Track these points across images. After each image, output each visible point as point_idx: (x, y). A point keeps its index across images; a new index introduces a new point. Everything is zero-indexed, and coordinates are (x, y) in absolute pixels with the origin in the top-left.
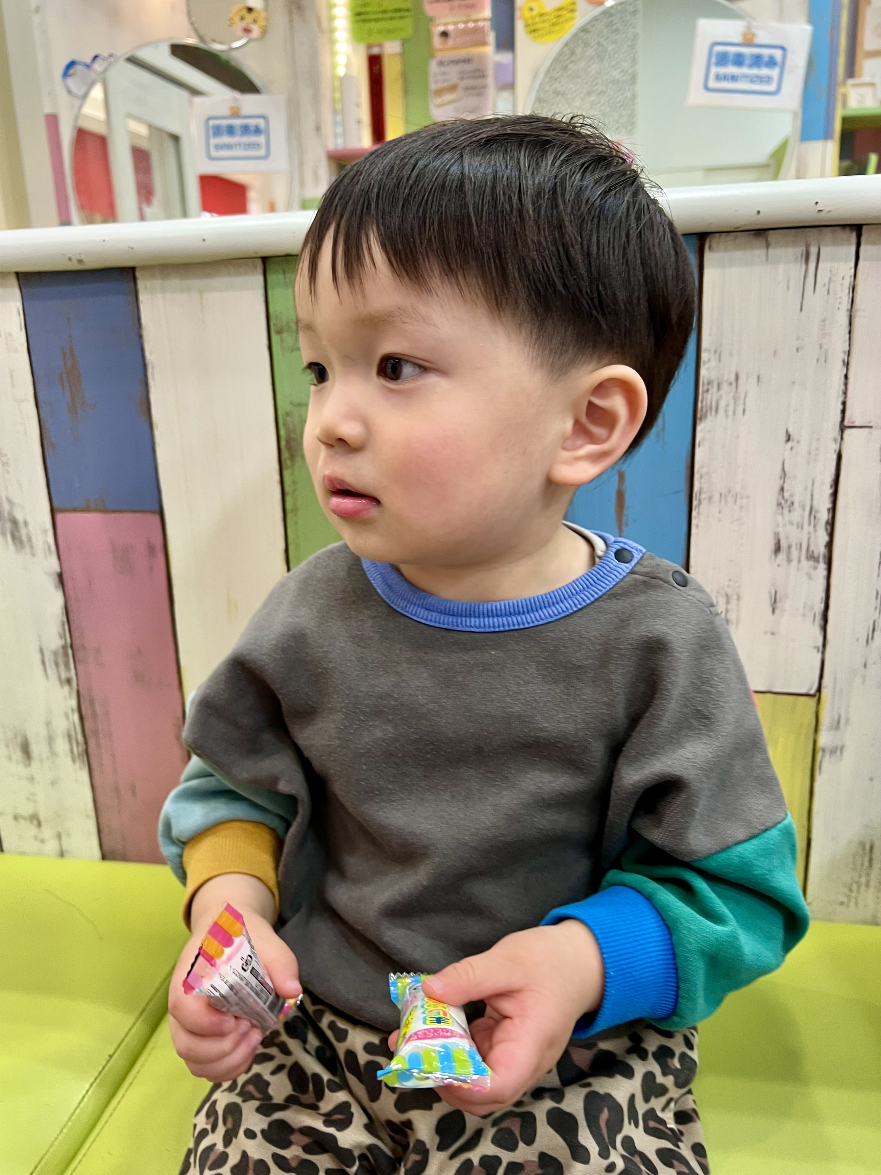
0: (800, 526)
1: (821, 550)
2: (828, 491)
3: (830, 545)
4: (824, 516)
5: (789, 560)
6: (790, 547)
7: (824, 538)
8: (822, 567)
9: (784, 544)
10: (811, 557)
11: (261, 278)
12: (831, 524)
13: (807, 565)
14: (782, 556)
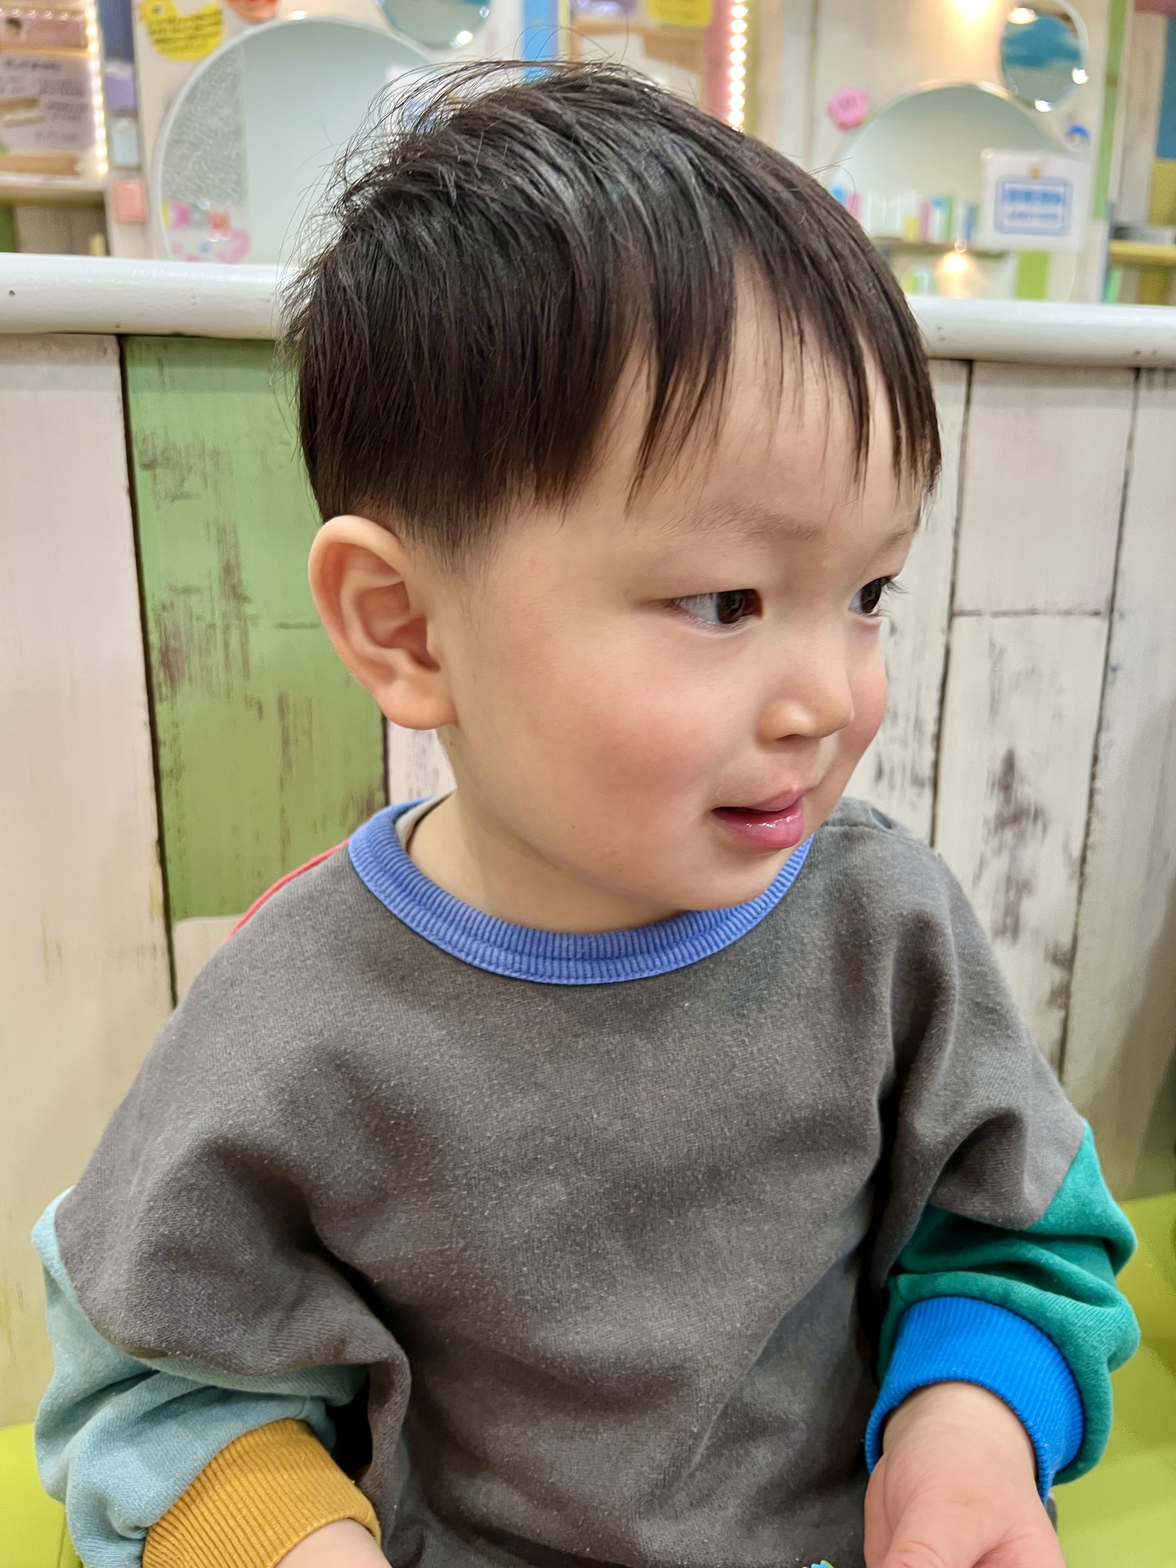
0: (904, 743)
1: (926, 771)
2: (935, 695)
3: (936, 765)
4: (930, 728)
6: (892, 770)
7: (928, 755)
8: (928, 792)
9: (886, 769)
10: (917, 782)
11: (116, 371)
12: (938, 738)
13: (911, 792)
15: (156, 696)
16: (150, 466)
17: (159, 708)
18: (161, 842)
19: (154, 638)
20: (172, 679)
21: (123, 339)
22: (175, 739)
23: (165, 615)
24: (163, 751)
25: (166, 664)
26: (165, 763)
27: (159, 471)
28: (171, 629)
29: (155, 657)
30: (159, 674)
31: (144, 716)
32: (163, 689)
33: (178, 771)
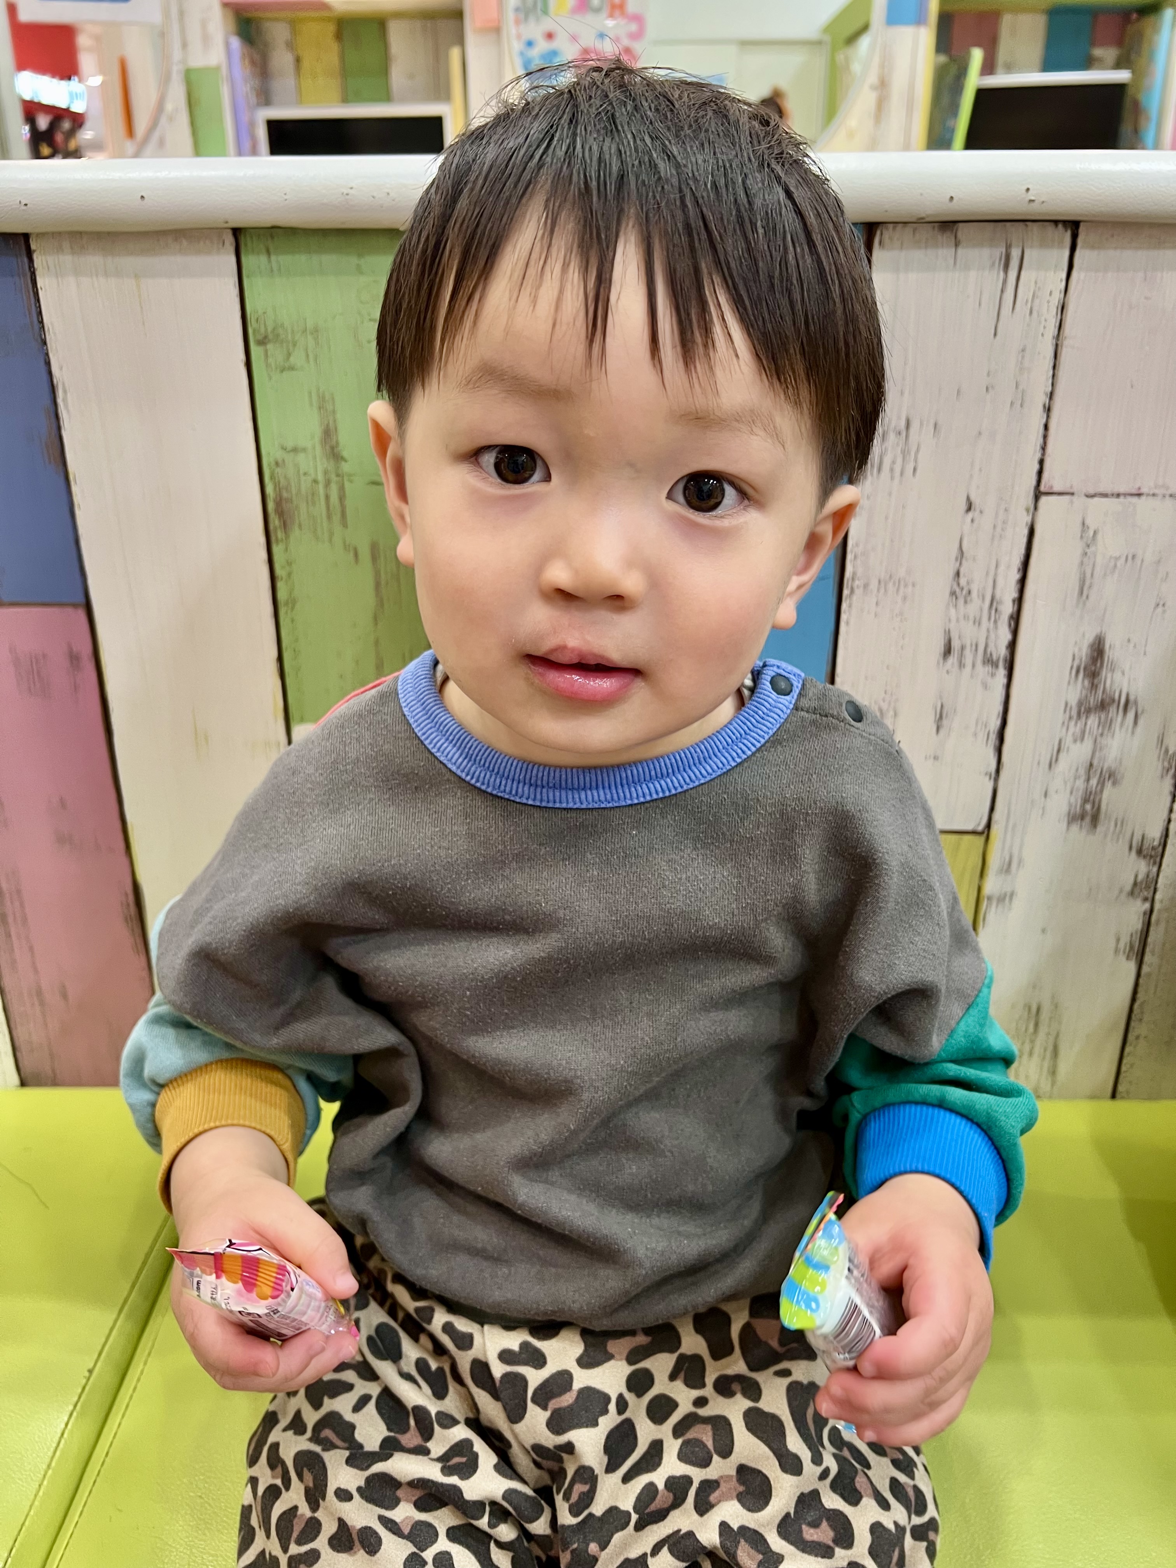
0: (978, 622)
1: (1002, 651)
2: (1016, 576)
3: (1012, 646)
4: (1008, 608)
5: (961, 665)
6: (963, 648)
7: (1005, 636)
8: (1002, 672)
9: (956, 644)
10: (989, 661)
11: (233, 259)
12: (1016, 619)
13: (982, 671)
14: (953, 660)
15: (273, 539)
16: (262, 342)
17: (276, 549)
18: (280, 659)
19: (269, 489)
20: (285, 526)
21: (237, 232)
22: (289, 575)
23: (278, 470)
24: (280, 585)
25: (280, 513)
26: (282, 595)
27: (270, 346)
28: (283, 482)
29: (271, 506)
30: (274, 521)
31: (264, 555)
32: (278, 534)
33: (292, 602)
